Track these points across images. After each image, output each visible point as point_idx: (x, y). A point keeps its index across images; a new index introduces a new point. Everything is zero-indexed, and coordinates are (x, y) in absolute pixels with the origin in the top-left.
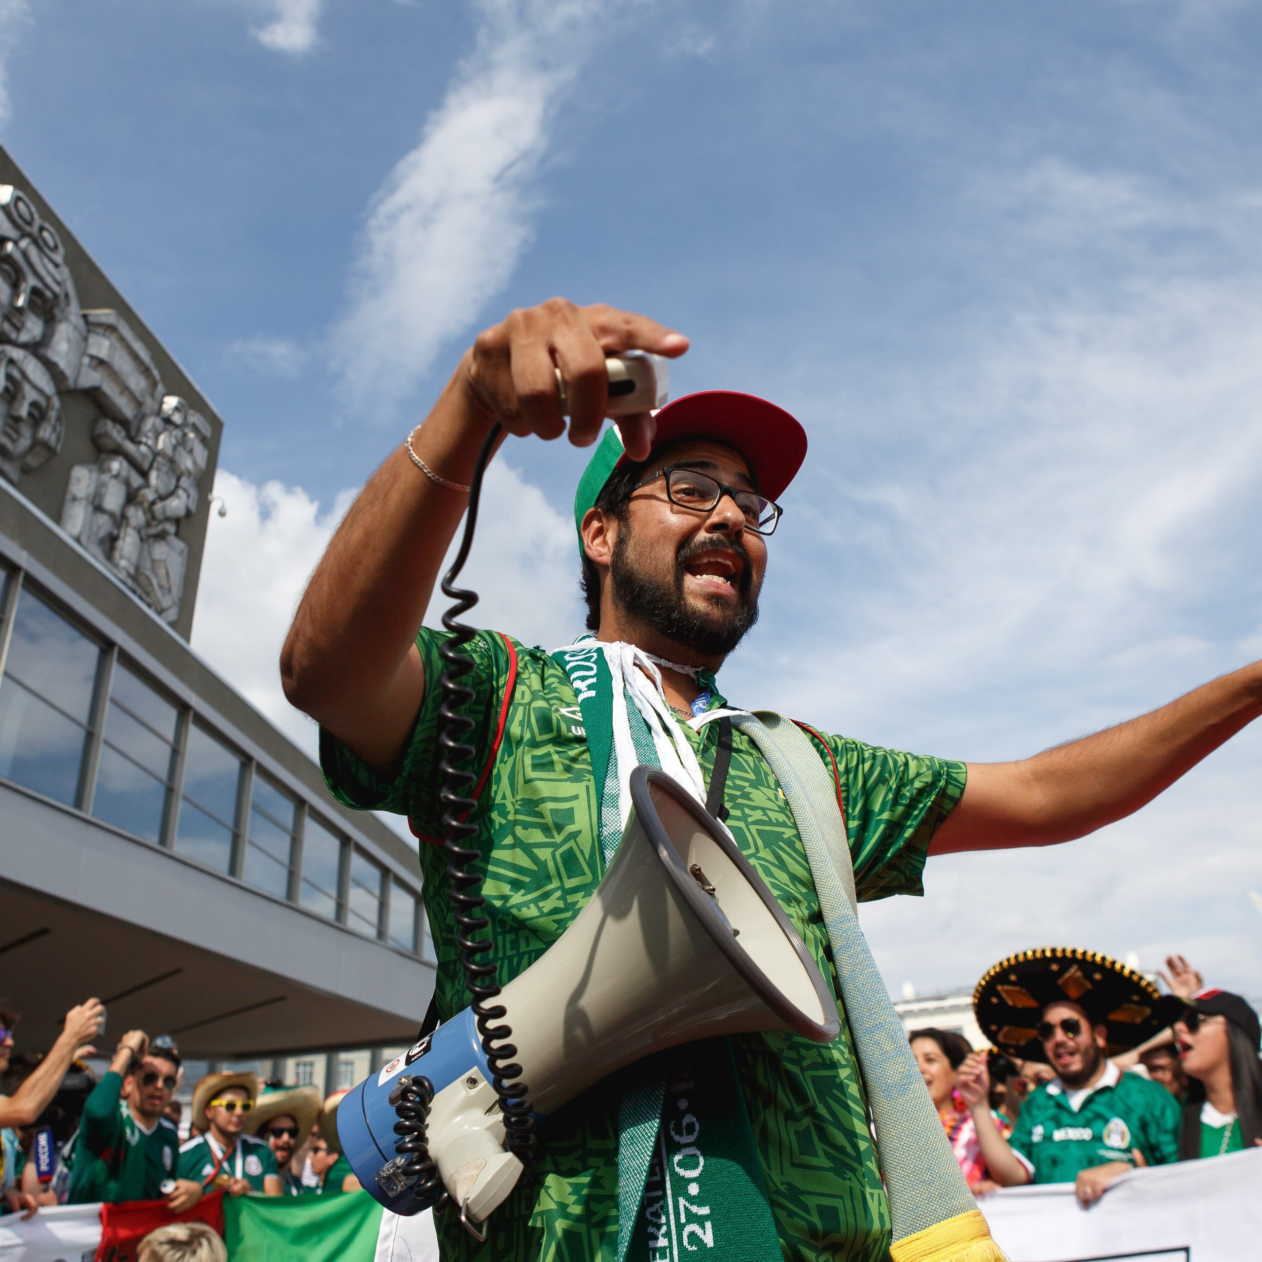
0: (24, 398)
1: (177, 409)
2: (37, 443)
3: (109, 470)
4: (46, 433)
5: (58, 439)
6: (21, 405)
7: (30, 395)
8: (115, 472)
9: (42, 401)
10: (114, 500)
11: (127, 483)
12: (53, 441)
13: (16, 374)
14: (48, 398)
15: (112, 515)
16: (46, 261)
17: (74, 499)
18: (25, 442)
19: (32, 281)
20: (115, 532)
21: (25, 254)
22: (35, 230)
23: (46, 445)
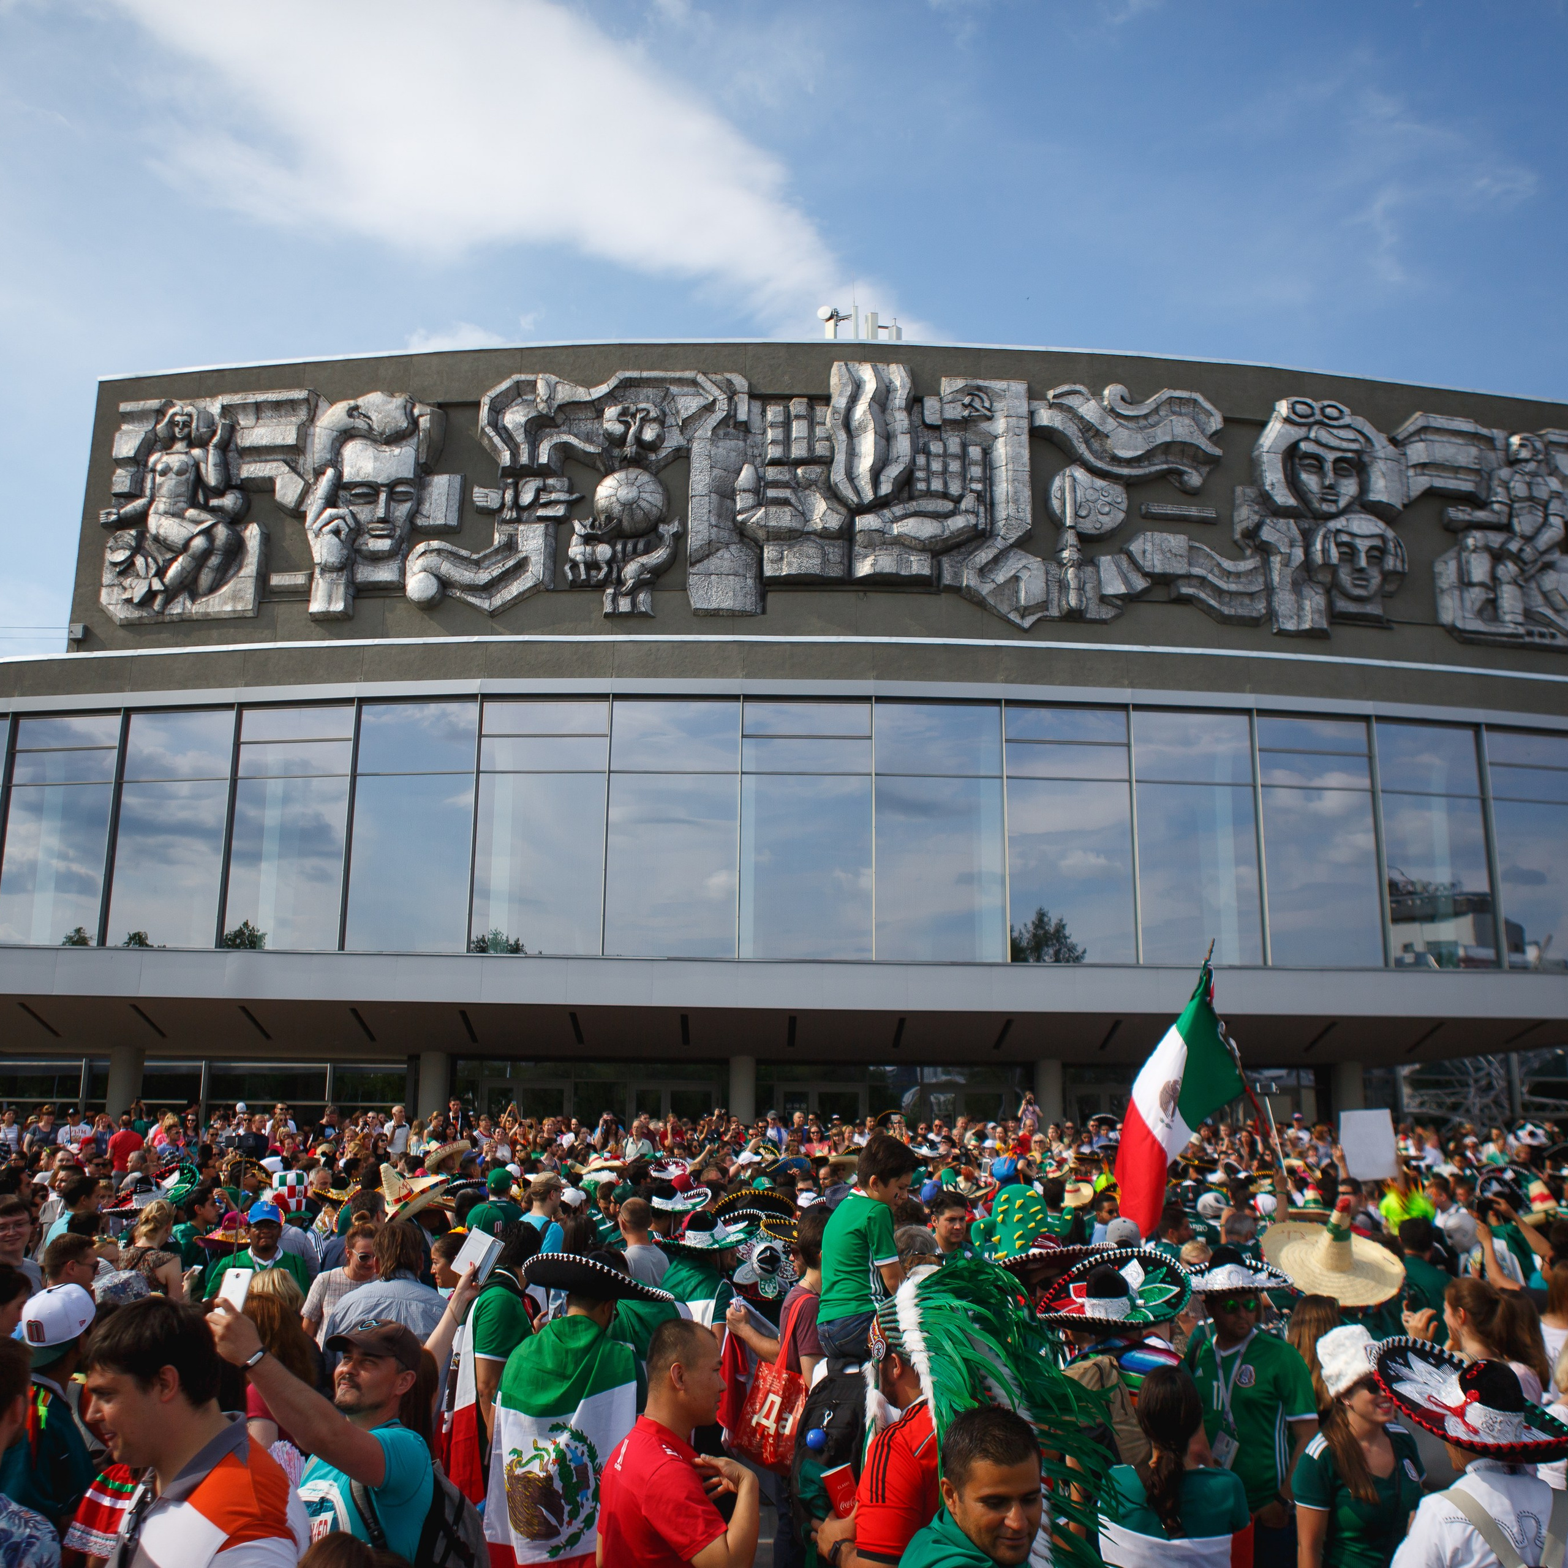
0: (1359, 551)
1: (1521, 445)
2: (1386, 576)
3: (1467, 547)
4: (1390, 563)
5: (1403, 561)
6: (1359, 557)
7: (1362, 545)
8: (1472, 548)
9: (1377, 542)
10: (1479, 569)
11: (1488, 549)
12: (1399, 568)
13: (1345, 538)
14: (1382, 537)
15: (1482, 584)
16: (1335, 431)
17: (1442, 591)
18: (1376, 580)
19: (1330, 456)
20: (1492, 596)
21: (1317, 442)
22: (1318, 416)
23: (1395, 573)
